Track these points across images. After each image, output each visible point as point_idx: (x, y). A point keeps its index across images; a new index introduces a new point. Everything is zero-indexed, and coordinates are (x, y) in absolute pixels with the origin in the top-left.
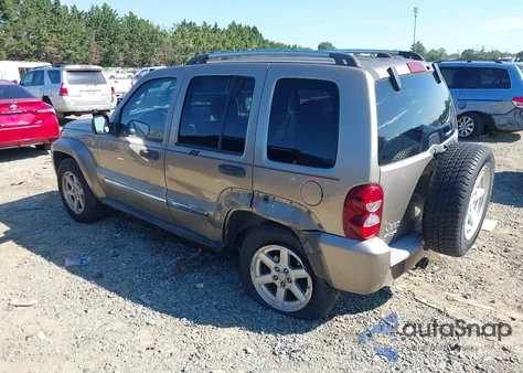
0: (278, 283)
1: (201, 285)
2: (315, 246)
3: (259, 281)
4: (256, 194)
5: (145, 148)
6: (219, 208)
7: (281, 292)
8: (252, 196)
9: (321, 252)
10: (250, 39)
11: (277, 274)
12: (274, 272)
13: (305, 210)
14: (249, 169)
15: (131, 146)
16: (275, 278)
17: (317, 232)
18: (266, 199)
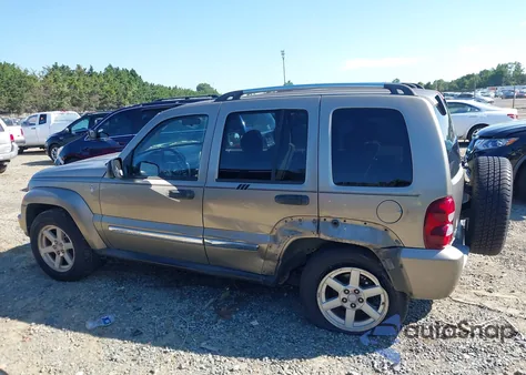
0: (347, 305)
1: (255, 323)
2: (396, 261)
3: (326, 306)
4: (322, 220)
5: (175, 188)
6: (275, 239)
7: (350, 314)
8: (317, 223)
9: (402, 266)
10: (129, 82)
11: (346, 296)
12: (342, 295)
13: (382, 228)
14: (313, 197)
15: (153, 188)
16: (345, 300)
17: (396, 249)
18: (335, 223)
